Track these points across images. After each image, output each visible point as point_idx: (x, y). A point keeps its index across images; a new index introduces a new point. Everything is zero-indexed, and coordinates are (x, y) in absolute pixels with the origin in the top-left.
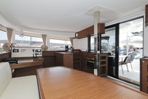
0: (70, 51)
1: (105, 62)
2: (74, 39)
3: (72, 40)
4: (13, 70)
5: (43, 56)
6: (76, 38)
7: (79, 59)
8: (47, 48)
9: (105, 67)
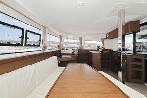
0: (100, 50)
1: (141, 65)
2: (105, 40)
3: (103, 40)
4: (59, 62)
5: (79, 54)
6: (107, 38)
7: (109, 59)
8: (82, 47)
9: (141, 71)
